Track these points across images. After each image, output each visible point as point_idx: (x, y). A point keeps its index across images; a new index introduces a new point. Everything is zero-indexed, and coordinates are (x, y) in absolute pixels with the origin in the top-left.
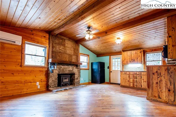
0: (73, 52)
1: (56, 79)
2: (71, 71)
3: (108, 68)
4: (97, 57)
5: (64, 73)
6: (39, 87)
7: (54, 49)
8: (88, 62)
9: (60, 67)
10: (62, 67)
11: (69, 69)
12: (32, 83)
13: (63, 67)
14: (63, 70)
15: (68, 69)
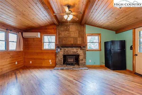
0: (78, 34)
1: (61, 59)
2: (75, 52)
4: (116, 33)
6: (51, 63)
7: (60, 36)
8: (99, 42)
9: (64, 49)
10: (66, 49)
13: (67, 49)
14: (67, 52)
15: (72, 51)
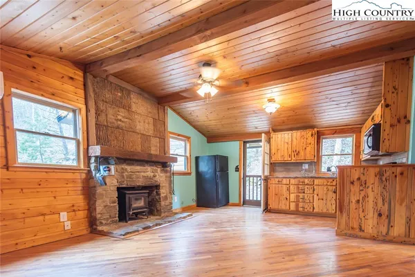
0: (151, 127)
1: (115, 203)
2: (150, 179)
3: (237, 169)
4: (208, 142)
5: (133, 184)
6: (68, 225)
7: (102, 118)
8: (188, 155)
9: (123, 169)
10: (126, 169)
11: (145, 174)
12: (47, 217)
13: (129, 168)
14: (130, 177)
15: (142, 174)
